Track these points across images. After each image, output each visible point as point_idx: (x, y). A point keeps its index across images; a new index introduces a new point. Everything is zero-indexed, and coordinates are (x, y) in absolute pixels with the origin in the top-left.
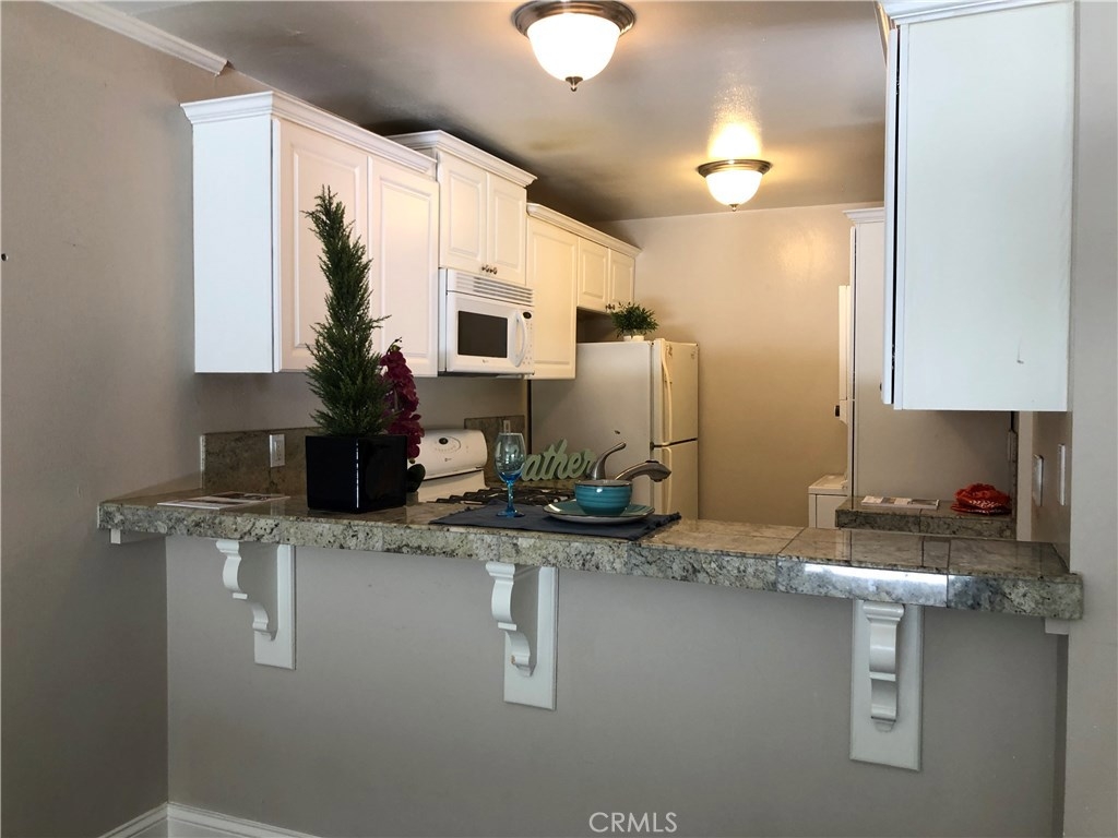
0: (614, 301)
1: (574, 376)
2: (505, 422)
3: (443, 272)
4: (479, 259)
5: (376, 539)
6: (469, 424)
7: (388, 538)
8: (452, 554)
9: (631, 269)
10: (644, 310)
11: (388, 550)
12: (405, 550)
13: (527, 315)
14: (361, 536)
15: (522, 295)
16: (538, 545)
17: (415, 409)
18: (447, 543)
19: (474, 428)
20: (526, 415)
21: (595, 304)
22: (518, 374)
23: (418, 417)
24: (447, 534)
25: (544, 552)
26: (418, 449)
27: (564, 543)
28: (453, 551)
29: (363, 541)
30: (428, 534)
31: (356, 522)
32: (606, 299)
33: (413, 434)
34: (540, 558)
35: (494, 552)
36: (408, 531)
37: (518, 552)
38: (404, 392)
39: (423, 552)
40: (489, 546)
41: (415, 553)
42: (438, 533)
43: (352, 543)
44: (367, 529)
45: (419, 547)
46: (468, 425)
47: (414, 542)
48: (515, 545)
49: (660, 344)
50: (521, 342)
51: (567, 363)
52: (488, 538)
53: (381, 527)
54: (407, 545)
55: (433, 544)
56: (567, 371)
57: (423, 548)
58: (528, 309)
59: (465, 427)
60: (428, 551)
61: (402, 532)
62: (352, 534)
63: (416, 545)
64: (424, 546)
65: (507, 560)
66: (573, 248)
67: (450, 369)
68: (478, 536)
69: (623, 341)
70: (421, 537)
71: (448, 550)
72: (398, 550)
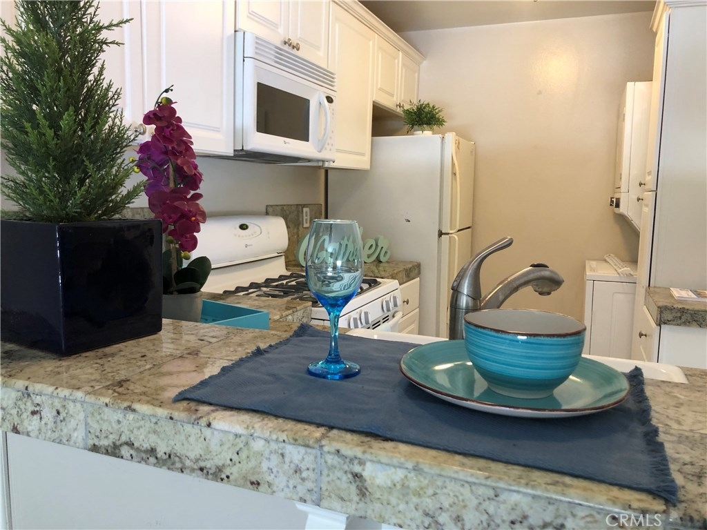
0: (403, 101)
1: (369, 168)
2: (305, 210)
3: (240, 35)
4: (281, 30)
5: (73, 423)
6: (270, 210)
7: (95, 426)
8: (218, 474)
9: (416, 75)
10: (433, 107)
11: (95, 449)
12: (125, 451)
13: (330, 100)
14: (48, 414)
15: (325, 77)
16: (413, 484)
17: (197, 187)
18: (207, 448)
19: (275, 214)
20: (322, 202)
21: (388, 102)
22: (318, 161)
23: (199, 196)
24: (207, 432)
25: (429, 503)
26: (195, 240)
27: (481, 491)
28: (220, 469)
29: (51, 425)
30: (167, 427)
31: (39, 387)
32: (397, 98)
33: (189, 218)
34: (418, 515)
35: (309, 485)
36: (131, 416)
37: (363, 492)
38: (179, 162)
39: (160, 462)
40: (297, 471)
41: (146, 461)
42: (188, 428)
43: (32, 424)
44: (58, 405)
45: (152, 451)
46: (269, 212)
47: (143, 439)
48: (357, 476)
49: (451, 137)
50: (323, 127)
51: (363, 155)
52: (295, 454)
53: (82, 403)
54: (130, 444)
55: (179, 449)
56: (362, 162)
57: (160, 454)
58: (331, 94)
59: (267, 214)
60: (169, 461)
61: (120, 416)
62: (31, 408)
63: (146, 446)
64: (162, 450)
65: (337, 504)
66: (371, 43)
67: (248, 147)
68: (274, 446)
69: (413, 135)
70: (155, 432)
71: (208, 464)
72: (113, 451)
